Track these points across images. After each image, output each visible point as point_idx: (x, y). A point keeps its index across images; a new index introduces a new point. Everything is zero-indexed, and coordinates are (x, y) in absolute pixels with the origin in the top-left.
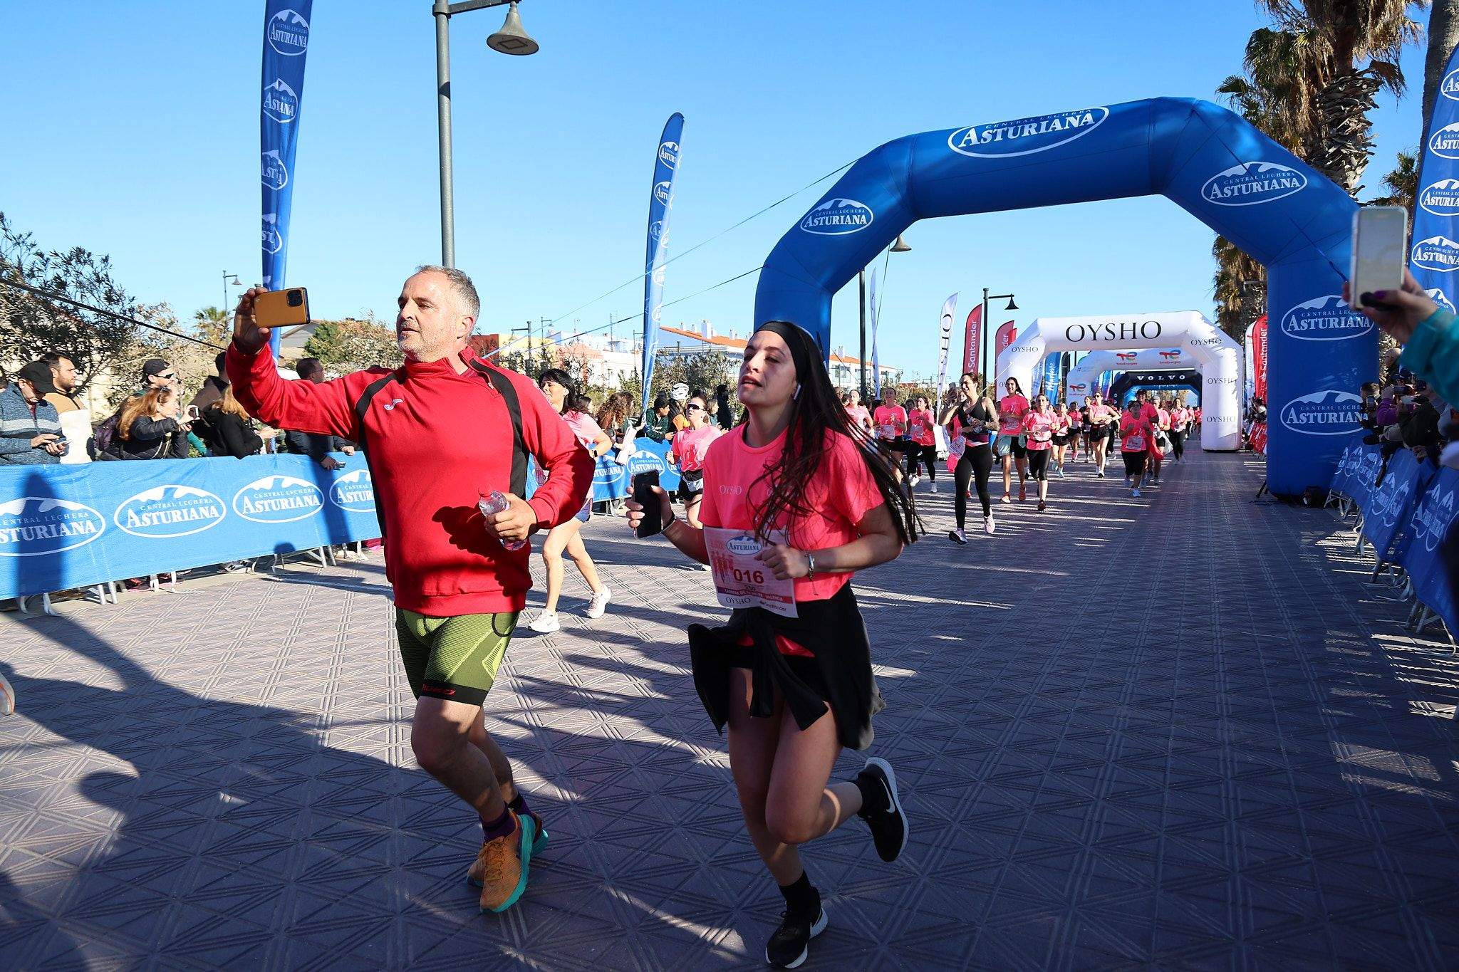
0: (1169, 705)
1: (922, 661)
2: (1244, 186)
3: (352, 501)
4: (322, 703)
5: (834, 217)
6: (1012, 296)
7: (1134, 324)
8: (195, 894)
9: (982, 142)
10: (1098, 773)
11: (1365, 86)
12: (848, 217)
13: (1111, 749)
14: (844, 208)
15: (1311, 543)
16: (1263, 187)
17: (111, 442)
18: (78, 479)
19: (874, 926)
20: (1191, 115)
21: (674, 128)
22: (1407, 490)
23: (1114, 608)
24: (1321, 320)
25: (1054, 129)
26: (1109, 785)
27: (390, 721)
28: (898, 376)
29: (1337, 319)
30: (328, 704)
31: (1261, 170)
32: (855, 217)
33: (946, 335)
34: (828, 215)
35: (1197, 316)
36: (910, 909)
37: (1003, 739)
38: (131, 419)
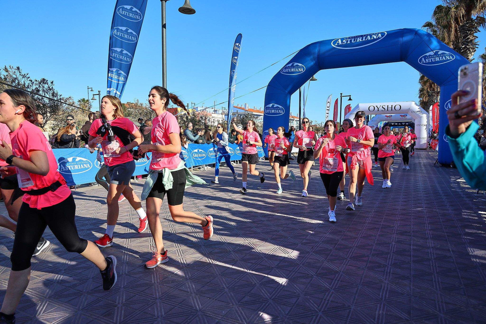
0: (410, 234)
2: (433, 59)
5: (292, 69)
6: (350, 96)
7: (392, 106)
8: (91, 291)
9: (343, 43)
10: (388, 256)
11: (476, 24)
12: (297, 69)
13: (392, 248)
14: (295, 66)
15: (455, 180)
16: (440, 59)
17: (55, 142)
19: (317, 306)
20: (415, 35)
21: (239, 38)
25: (368, 39)
26: (392, 261)
31: (439, 53)
32: (299, 69)
33: (328, 109)
34: (290, 68)
35: (413, 103)
36: (328, 300)
37: (355, 245)
38: (61, 135)
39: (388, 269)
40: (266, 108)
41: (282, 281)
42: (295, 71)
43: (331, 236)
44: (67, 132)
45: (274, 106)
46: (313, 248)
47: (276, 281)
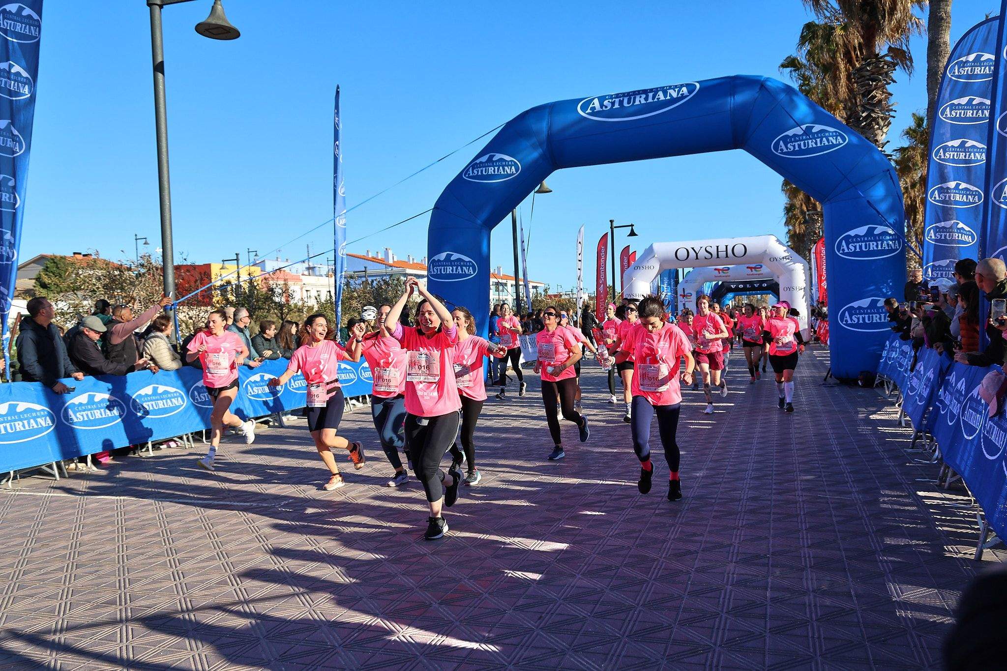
0: (766, 561)
1: (573, 535)
2: (802, 143)
3: (82, 420)
4: (57, 609)
5: (490, 168)
6: (632, 225)
7: (727, 246)
9: (604, 108)
10: (714, 623)
11: (886, 67)
12: (501, 168)
13: (724, 602)
14: (496, 161)
16: (816, 143)
20: (759, 90)
22: (932, 377)
23: (721, 480)
24: (863, 244)
25: (658, 99)
26: (723, 634)
27: (121, 621)
28: (546, 290)
29: (875, 243)
30: (63, 609)
31: (814, 130)
32: (506, 168)
34: (485, 167)
35: (773, 239)
37: (640, 600)
39: (712, 658)
40: (433, 263)
42: (496, 173)
43: (585, 582)
45: (453, 258)
46: (541, 617)
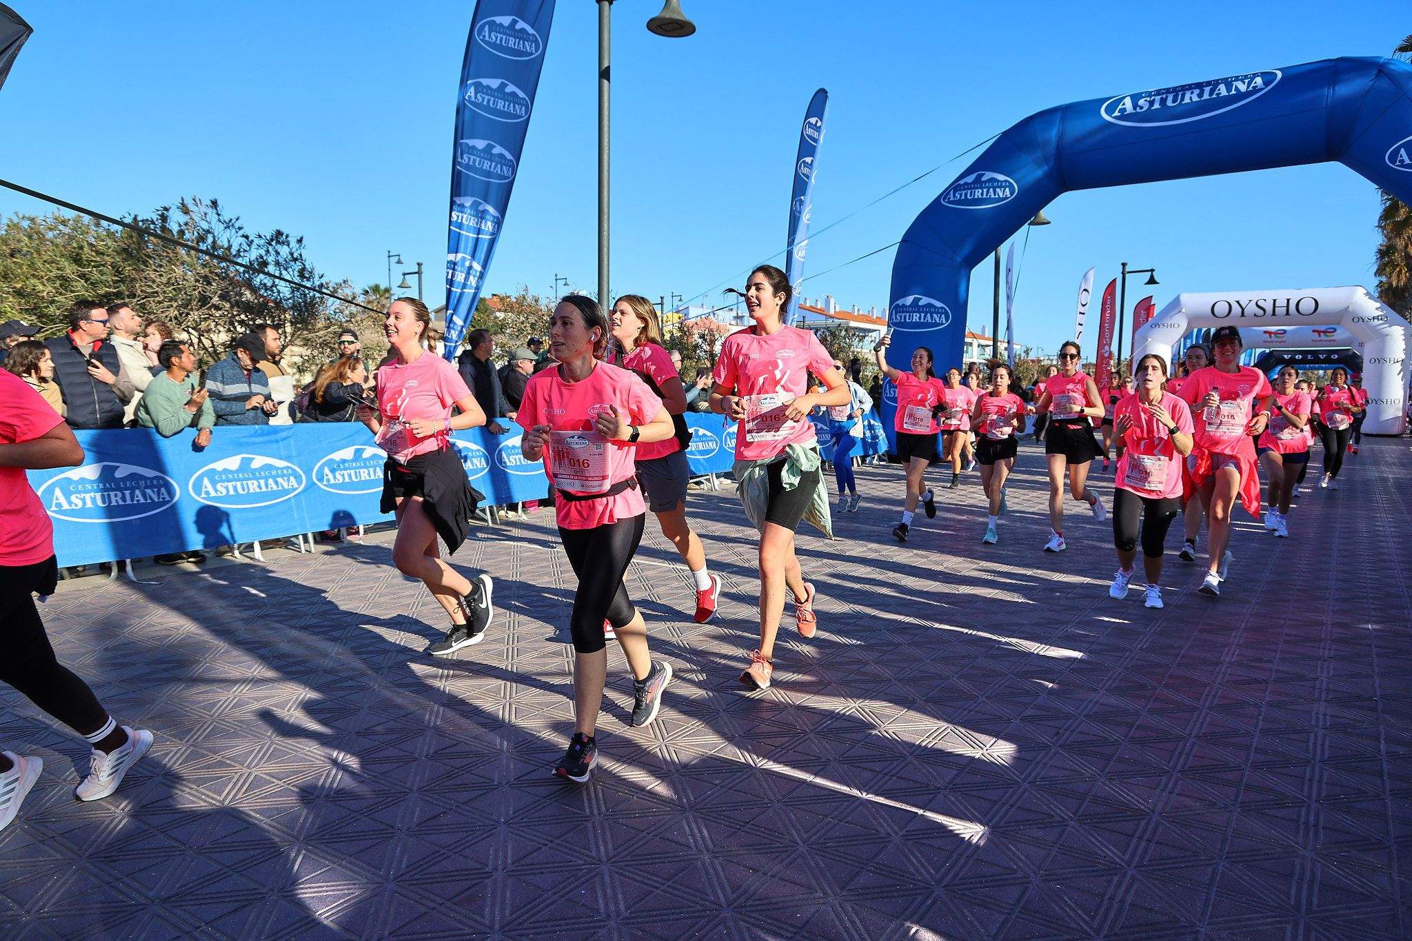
1: (1088, 642)
3: (514, 464)
5: (977, 191)
6: (1152, 270)
7: (1288, 300)
8: (417, 828)
9: (1138, 110)
10: (1305, 772)
12: (991, 190)
13: (1315, 748)
14: (986, 182)
17: (308, 406)
18: (284, 439)
19: (1086, 917)
20: (1377, 76)
21: (818, 103)
25: (1218, 94)
28: (1027, 352)
32: (998, 190)
33: (1082, 309)
34: (971, 189)
35: (1360, 293)
36: (1122, 901)
37: (1192, 730)
38: (325, 384)
39: (1308, 815)
40: (895, 308)
41: (971, 831)
43: (1112, 700)
44: (342, 376)
45: (921, 303)
46: (1057, 733)
47: (952, 831)
